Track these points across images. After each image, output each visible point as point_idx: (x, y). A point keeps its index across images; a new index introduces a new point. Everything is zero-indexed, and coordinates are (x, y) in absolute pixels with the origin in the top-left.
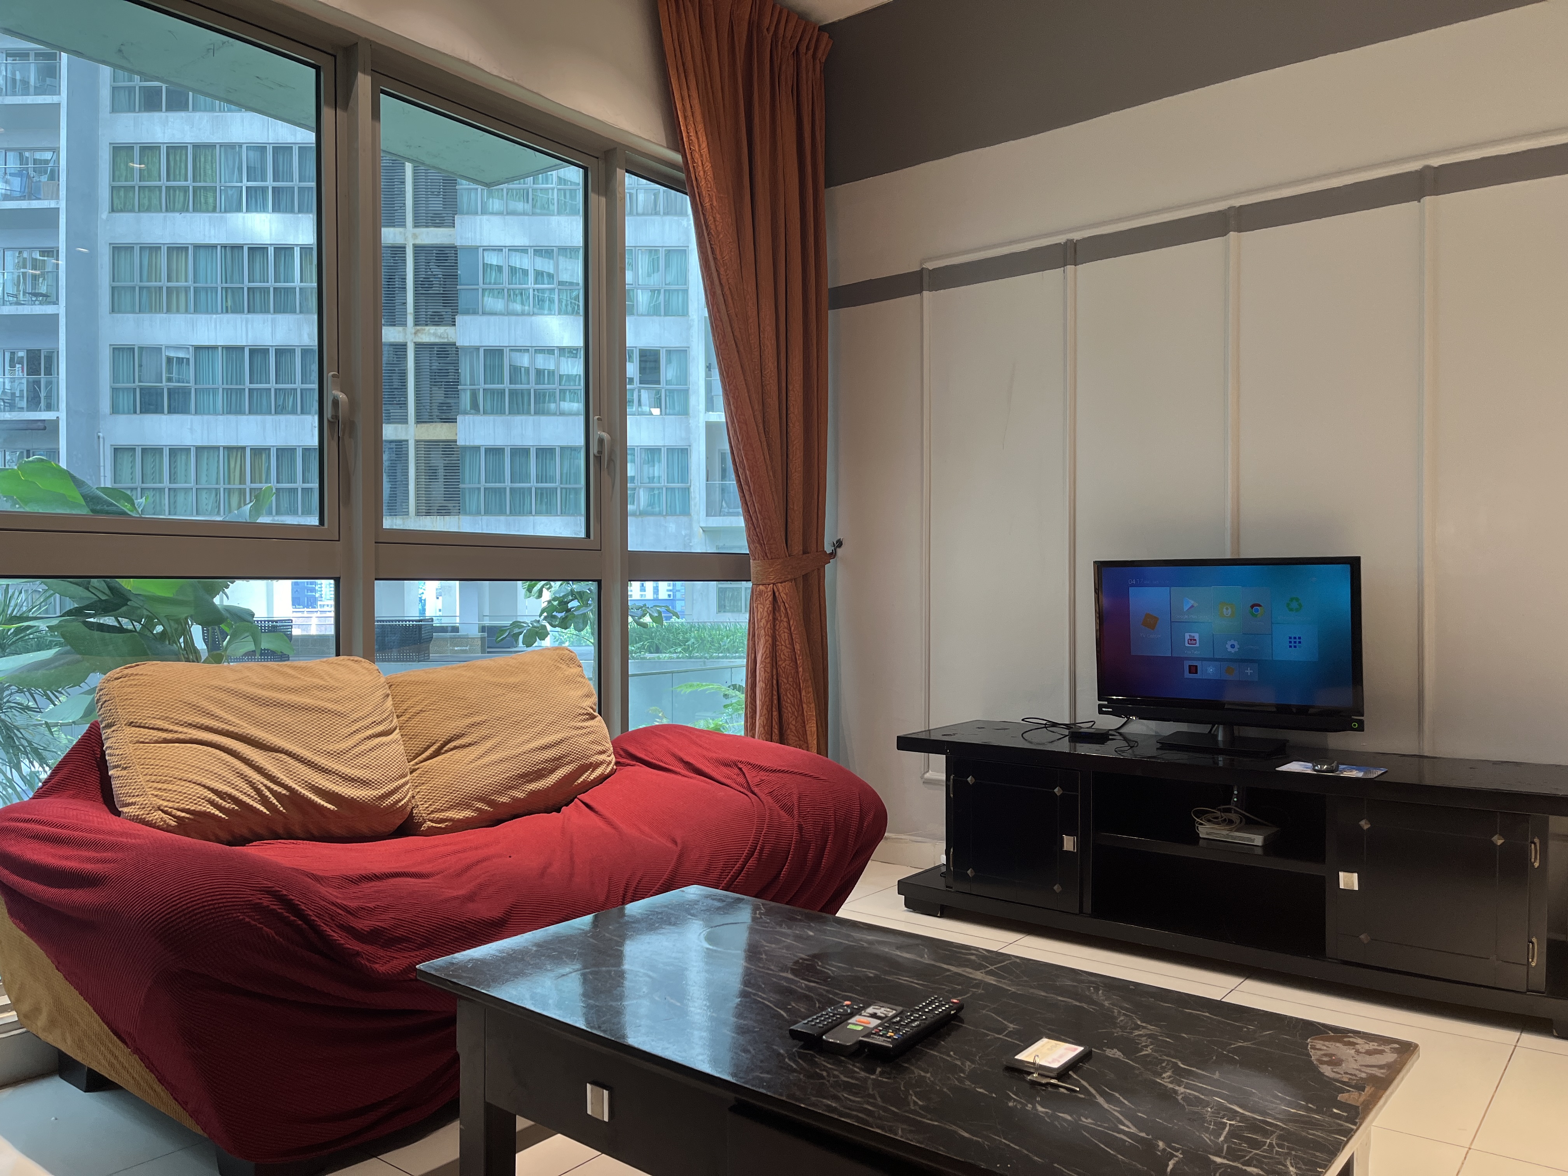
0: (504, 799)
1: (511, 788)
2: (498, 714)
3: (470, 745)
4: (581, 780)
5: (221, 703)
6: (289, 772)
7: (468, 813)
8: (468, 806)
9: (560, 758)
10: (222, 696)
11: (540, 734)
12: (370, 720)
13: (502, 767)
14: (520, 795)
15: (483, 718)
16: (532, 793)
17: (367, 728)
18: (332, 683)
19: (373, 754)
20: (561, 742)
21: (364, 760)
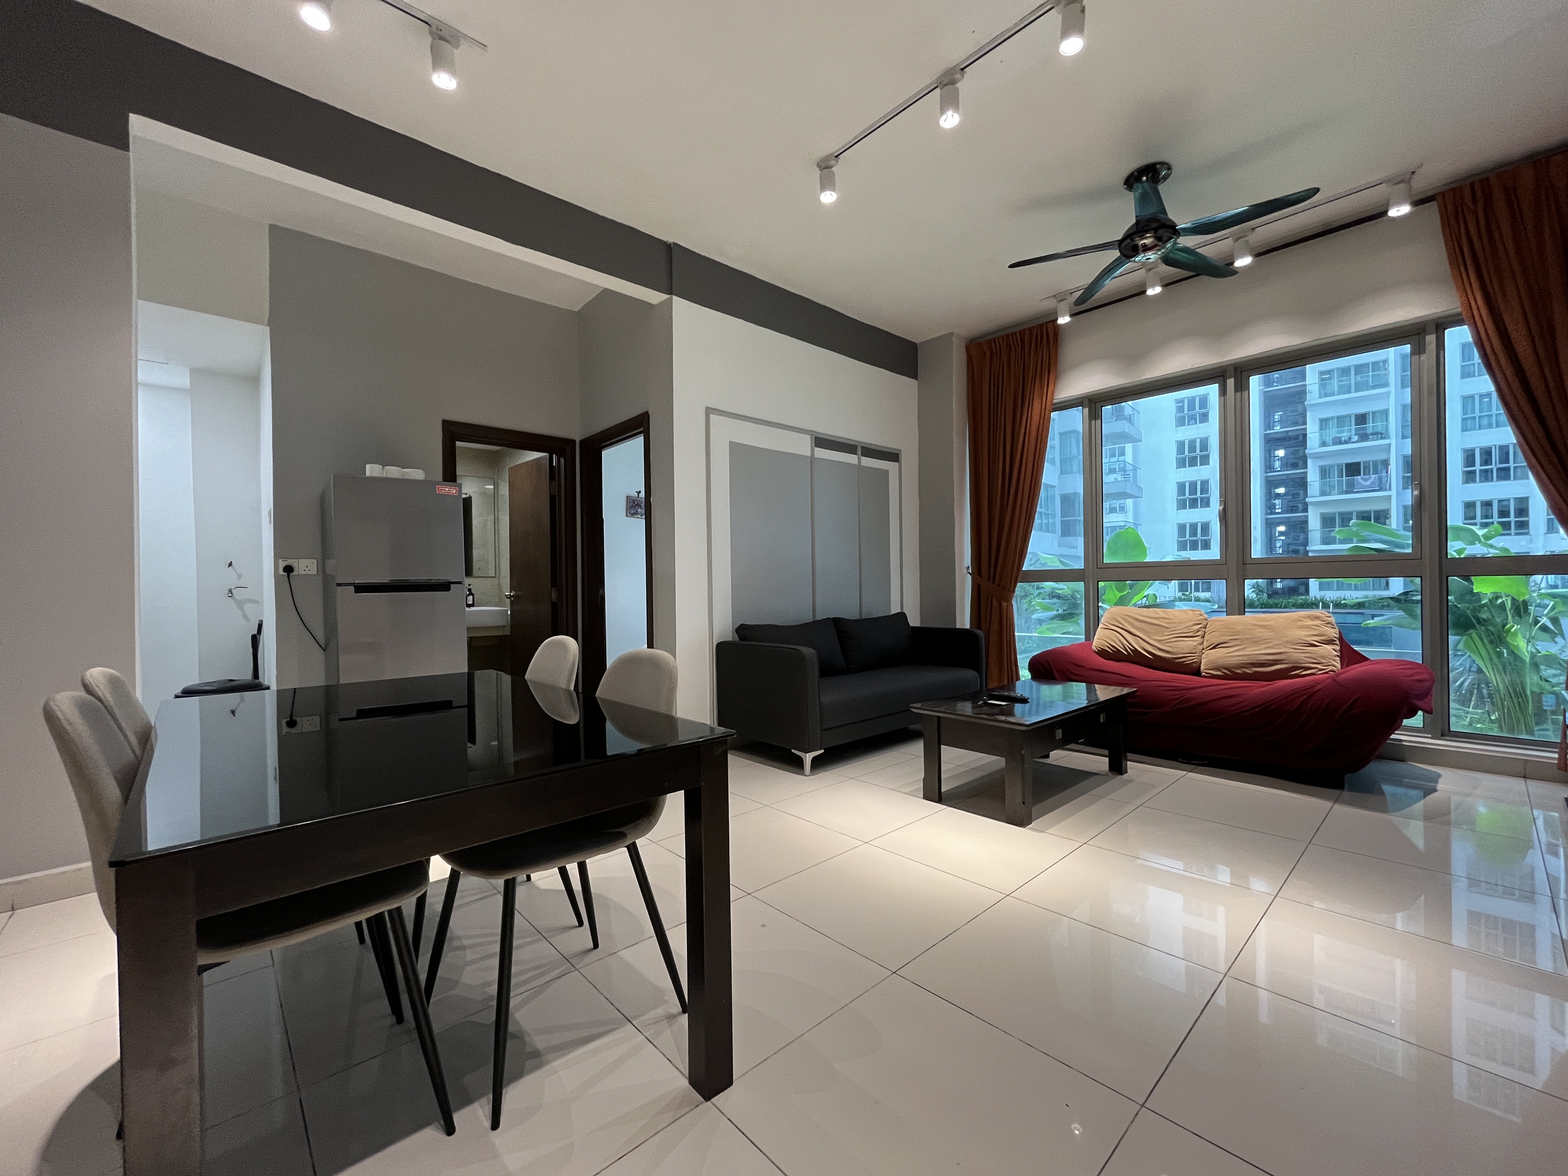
0: (1239, 671)
1: (1243, 667)
2: (1247, 637)
3: (1228, 647)
4: (1294, 673)
5: (1125, 620)
6: (1138, 644)
7: (1219, 673)
8: (1220, 670)
9: (1278, 660)
10: (1126, 617)
11: (1269, 648)
12: (1180, 631)
13: (1239, 658)
14: (1248, 671)
15: (1240, 637)
16: (1255, 672)
17: (1178, 634)
18: (1172, 618)
19: (1176, 643)
20: (1280, 653)
21: (1170, 644)
